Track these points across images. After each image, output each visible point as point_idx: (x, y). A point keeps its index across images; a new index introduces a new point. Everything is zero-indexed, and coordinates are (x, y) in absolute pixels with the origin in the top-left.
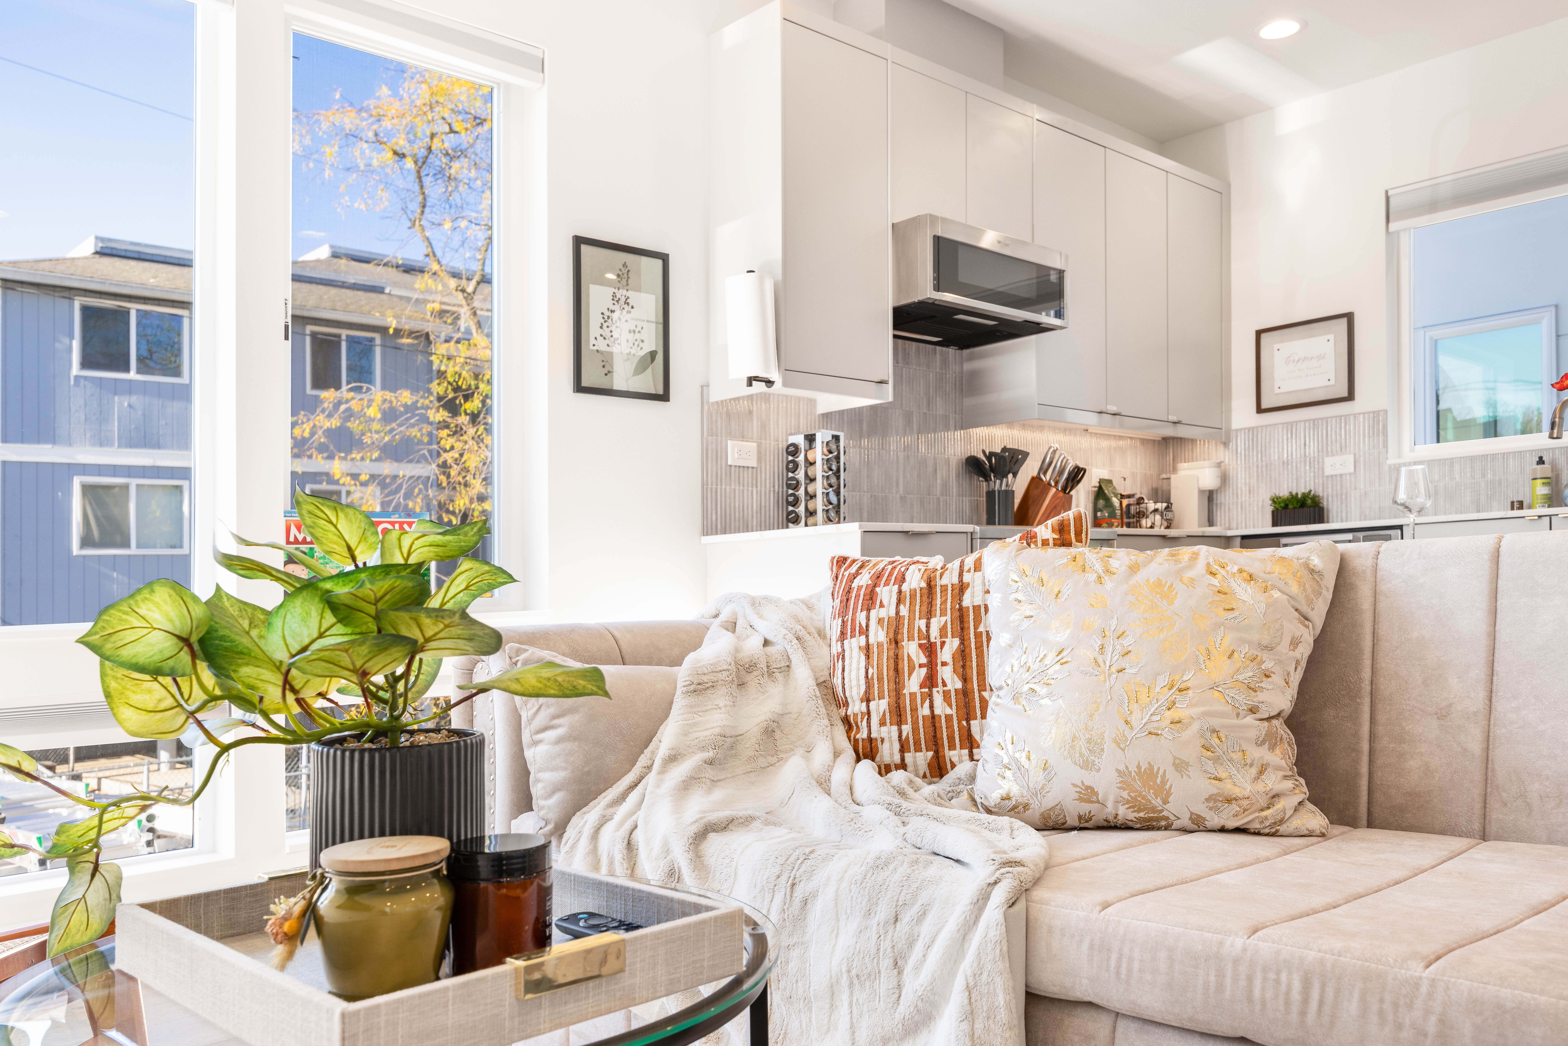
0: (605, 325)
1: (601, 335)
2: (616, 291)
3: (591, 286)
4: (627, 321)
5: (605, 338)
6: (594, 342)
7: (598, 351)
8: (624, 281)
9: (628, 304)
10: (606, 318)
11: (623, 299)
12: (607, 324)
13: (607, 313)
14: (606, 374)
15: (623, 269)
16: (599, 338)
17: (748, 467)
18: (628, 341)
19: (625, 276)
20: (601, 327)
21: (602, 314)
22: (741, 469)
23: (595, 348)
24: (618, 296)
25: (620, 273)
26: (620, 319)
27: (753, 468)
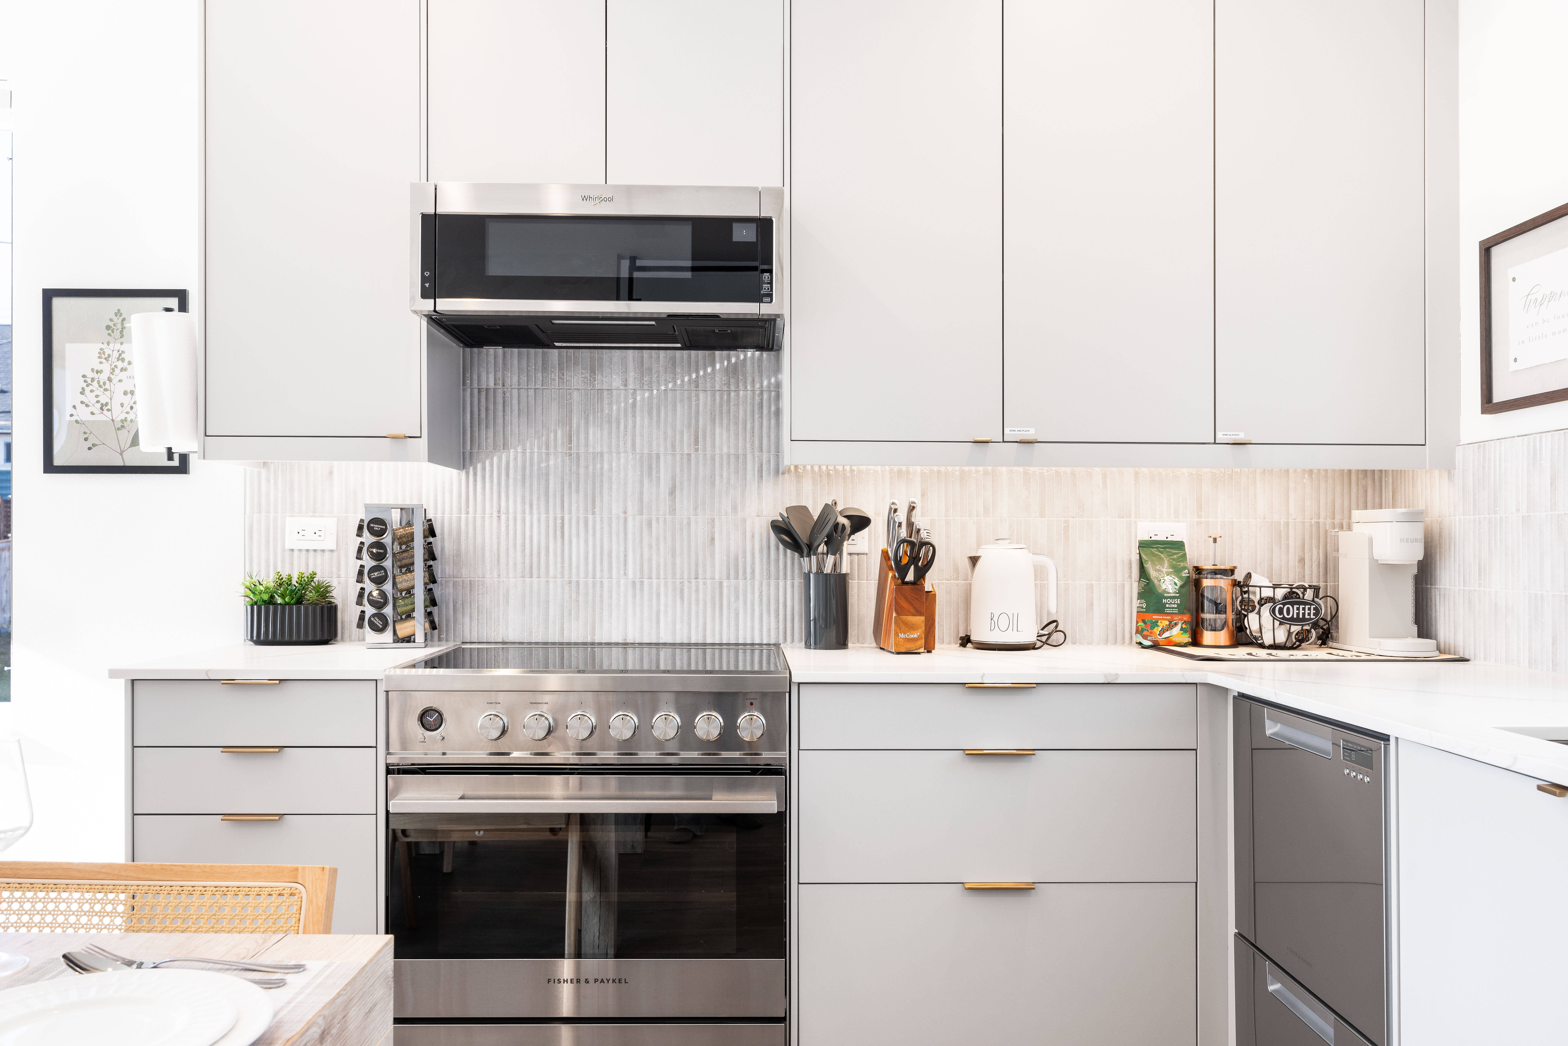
0: (87, 390)
1: (82, 402)
2: (105, 346)
3: (69, 347)
4: (120, 381)
5: (87, 406)
6: (73, 411)
7: (77, 422)
8: (117, 334)
9: (123, 360)
10: (89, 381)
11: (116, 354)
12: (91, 388)
13: (90, 375)
14: (90, 449)
15: (115, 319)
16: (79, 405)
17: (323, 551)
18: (122, 405)
19: (119, 326)
20: (82, 393)
21: (84, 376)
22: (311, 554)
23: (74, 418)
24: (108, 352)
25: (111, 324)
26: (110, 380)
27: (332, 551)
